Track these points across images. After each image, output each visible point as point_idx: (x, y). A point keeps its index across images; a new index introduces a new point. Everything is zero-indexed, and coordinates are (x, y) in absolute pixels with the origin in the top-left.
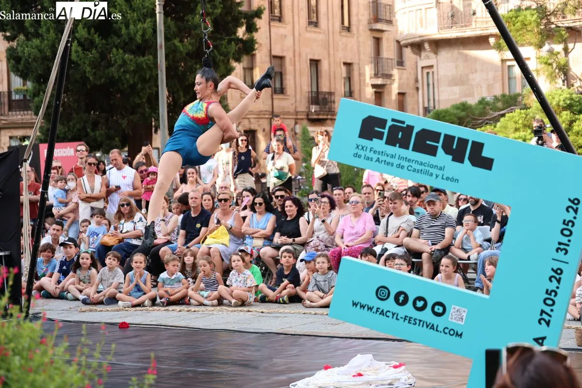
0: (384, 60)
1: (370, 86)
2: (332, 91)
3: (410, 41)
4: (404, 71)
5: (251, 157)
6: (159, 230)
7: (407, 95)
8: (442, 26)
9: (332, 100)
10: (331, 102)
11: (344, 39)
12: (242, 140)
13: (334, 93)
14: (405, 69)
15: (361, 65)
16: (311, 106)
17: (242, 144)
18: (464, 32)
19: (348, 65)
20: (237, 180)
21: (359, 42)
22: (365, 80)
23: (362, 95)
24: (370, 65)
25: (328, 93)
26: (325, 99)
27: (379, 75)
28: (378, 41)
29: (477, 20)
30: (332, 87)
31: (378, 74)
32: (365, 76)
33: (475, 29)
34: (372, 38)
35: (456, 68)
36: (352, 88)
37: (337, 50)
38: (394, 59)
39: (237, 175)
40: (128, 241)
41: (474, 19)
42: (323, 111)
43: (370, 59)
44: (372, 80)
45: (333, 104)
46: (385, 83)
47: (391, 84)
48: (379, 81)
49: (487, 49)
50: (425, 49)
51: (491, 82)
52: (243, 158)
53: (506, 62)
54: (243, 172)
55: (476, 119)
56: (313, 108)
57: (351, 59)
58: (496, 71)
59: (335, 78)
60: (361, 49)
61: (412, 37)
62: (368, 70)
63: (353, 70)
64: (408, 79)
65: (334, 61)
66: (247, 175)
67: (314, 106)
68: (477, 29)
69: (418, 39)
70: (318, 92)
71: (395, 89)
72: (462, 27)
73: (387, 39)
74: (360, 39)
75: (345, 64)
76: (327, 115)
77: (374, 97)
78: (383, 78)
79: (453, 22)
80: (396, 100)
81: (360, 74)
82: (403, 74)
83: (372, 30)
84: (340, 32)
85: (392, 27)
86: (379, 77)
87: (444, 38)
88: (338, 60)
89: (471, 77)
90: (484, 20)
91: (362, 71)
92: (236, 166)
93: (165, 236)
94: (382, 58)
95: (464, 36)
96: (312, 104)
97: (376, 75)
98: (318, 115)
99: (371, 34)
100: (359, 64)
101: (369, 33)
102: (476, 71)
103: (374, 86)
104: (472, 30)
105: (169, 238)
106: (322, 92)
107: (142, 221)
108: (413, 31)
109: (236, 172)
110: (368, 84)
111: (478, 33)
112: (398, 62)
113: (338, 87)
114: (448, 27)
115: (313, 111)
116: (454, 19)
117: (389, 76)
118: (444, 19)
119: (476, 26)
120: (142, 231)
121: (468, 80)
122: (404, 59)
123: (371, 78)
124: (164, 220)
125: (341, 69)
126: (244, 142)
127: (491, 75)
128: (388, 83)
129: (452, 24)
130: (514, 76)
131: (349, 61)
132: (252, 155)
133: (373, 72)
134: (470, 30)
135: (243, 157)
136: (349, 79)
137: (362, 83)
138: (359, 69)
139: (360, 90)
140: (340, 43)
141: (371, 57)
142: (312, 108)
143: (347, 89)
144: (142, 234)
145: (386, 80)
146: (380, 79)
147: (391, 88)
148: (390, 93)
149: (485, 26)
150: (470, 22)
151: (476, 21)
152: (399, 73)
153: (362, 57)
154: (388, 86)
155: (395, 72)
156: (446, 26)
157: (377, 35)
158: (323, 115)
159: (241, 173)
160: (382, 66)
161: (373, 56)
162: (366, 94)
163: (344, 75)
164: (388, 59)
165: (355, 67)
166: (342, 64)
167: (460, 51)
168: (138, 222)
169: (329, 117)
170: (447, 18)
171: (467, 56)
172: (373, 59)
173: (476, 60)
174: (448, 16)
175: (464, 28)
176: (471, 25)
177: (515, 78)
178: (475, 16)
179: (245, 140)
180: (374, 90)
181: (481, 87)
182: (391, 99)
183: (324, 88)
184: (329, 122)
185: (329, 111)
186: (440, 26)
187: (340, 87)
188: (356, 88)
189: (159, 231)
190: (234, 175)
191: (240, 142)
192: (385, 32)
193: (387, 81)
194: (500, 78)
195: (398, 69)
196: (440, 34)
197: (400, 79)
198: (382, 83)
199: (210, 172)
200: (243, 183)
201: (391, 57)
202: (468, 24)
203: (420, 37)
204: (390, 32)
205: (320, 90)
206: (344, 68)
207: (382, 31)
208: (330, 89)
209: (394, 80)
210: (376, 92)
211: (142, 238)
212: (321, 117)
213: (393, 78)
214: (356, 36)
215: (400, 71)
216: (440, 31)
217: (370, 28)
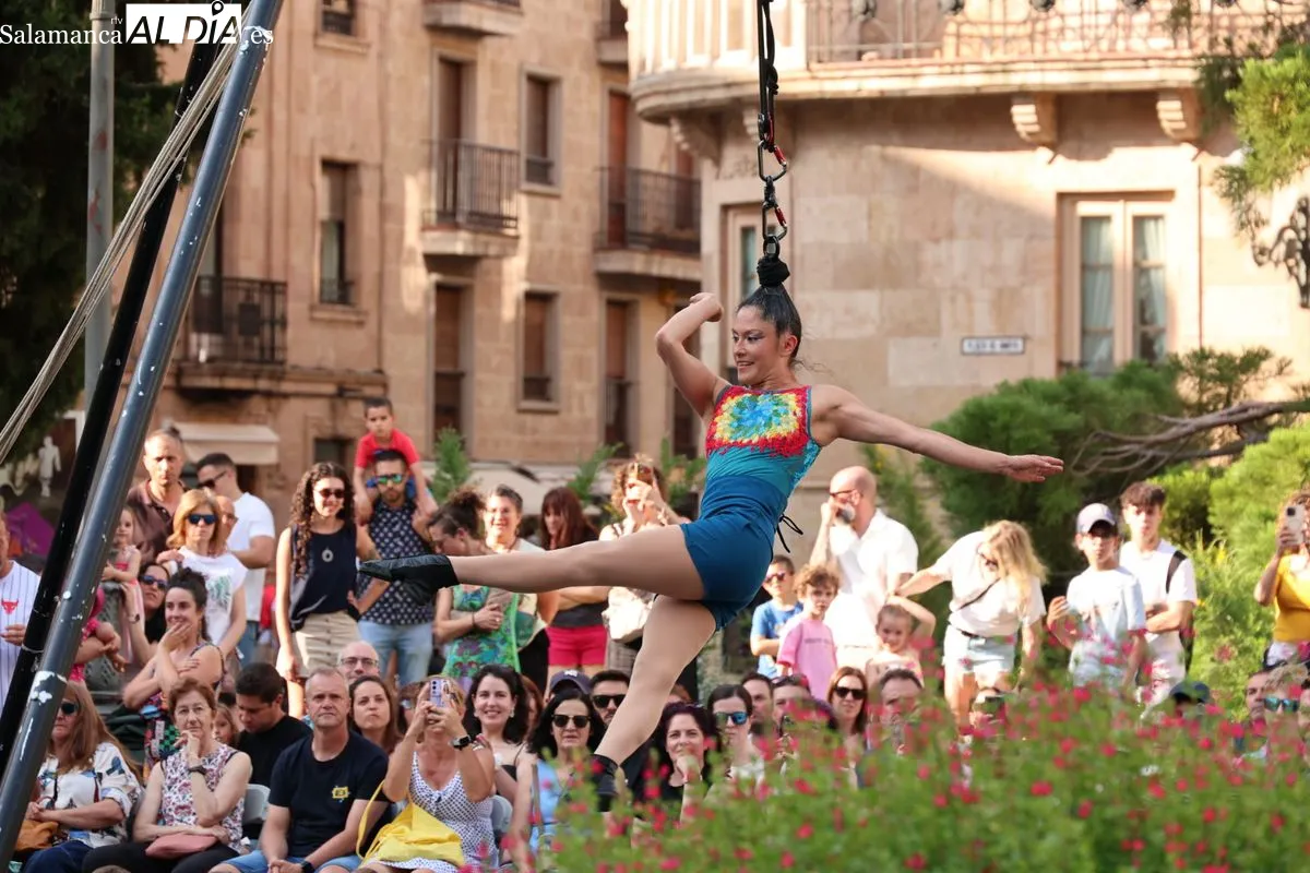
0: (478, 154)
1: (420, 260)
2: (277, 276)
3: (682, 99)
4: (554, 203)
5: (354, 552)
6: (182, 803)
7: (560, 304)
8: (824, 49)
9: (278, 315)
10: (273, 324)
11: (331, 64)
12: (326, 493)
13: (285, 284)
14: (556, 197)
15: (388, 174)
16: (194, 338)
17: (325, 504)
18: (915, 76)
19: (340, 170)
20: (300, 636)
21: (384, 78)
22: (401, 235)
23: (389, 300)
24: (422, 176)
25: (263, 283)
26: (250, 311)
27: (461, 219)
28: (456, 75)
29: (966, 29)
30: (277, 262)
31: (454, 214)
32: (401, 221)
33: (957, 69)
34: (436, 66)
35: (870, 216)
36: (349, 267)
37: (302, 110)
38: (518, 154)
39: (305, 616)
40: (77, 836)
41: (952, 28)
42: (235, 359)
43: (425, 149)
44: (431, 235)
45: (278, 328)
46: (480, 250)
47: (500, 257)
48: (459, 244)
49: (1001, 148)
50: (741, 134)
51: (1013, 280)
52: (327, 555)
53: (1074, 203)
54: (328, 608)
55: (1118, 442)
56: (203, 348)
57: (353, 147)
58: (1032, 237)
59: (287, 224)
60: (392, 106)
61: (693, 84)
62: (416, 196)
63: (358, 191)
64: (565, 237)
65: (288, 151)
66: (341, 620)
67: (205, 338)
68: (968, 68)
69: (719, 95)
70: (218, 280)
71: (515, 277)
72: (907, 54)
73: (494, 67)
74: (390, 66)
75: (329, 165)
76: (256, 377)
77: (432, 309)
78: (476, 232)
79: (870, 34)
80: (516, 322)
81: (383, 211)
82: (546, 214)
83: (436, 29)
84: (316, 35)
85: (514, 18)
86: (456, 227)
87: (828, 96)
88: (304, 151)
89: (931, 253)
90: (998, 30)
91: (390, 199)
92: (302, 585)
93: (206, 825)
94: (472, 147)
95: (911, 94)
96: (199, 330)
97: (447, 217)
98: (222, 374)
99: (433, 45)
100: (381, 168)
101: (423, 39)
102: (951, 235)
103: (434, 262)
104: (947, 69)
105: (218, 832)
106: (238, 280)
107: (122, 772)
108: (697, 61)
109: (302, 603)
110: (412, 252)
111: (972, 81)
112: (529, 163)
113: (297, 259)
114: (845, 55)
115: (203, 356)
116: (876, 21)
117: (492, 223)
118: (831, 22)
119: (958, 54)
120: (120, 804)
121: (918, 268)
122: (552, 155)
123: (425, 228)
124: (201, 771)
125: (313, 186)
126: (332, 498)
127: (1011, 252)
128: (493, 251)
129: (862, 42)
130: (1102, 260)
131: (343, 155)
132: (358, 545)
133: (433, 205)
134: (936, 70)
135: (327, 552)
136: (340, 229)
137: (390, 250)
138: (382, 191)
139: (381, 276)
140: (315, 80)
141: (431, 143)
142: (199, 346)
143: (333, 274)
144: (120, 816)
145: (483, 238)
146: (464, 235)
147: (499, 273)
148: (496, 290)
149: (999, 56)
150: (936, 36)
151: (958, 36)
152: (531, 210)
153: (395, 139)
154: (485, 264)
155: (519, 207)
156: (838, 48)
157: (456, 50)
158: (240, 375)
159: (320, 611)
160: (473, 180)
161: (435, 135)
162: (405, 293)
163: (324, 213)
164: (492, 150)
165: (368, 180)
166: (318, 168)
167: (892, 151)
168: (109, 772)
169: (263, 384)
170: (845, 18)
171: (915, 170)
172: (436, 148)
173: (953, 188)
174: (850, 10)
175: (914, 61)
176: (940, 48)
177: (1109, 268)
178: (959, 17)
179: (338, 493)
180: (435, 277)
181: (970, 299)
182: (497, 319)
183: (247, 265)
184: (257, 404)
185: (262, 361)
186: (814, 48)
187: (306, 267)
188: (366, 266)
189: (183, 808)
190: (295, 617)
191: (318, 499)
192: (488, 41)
193: (487, 244)
194: (1050, 266)
195: (530, 193)
196: (814, 78)
197: (537, 234)
198: (471, 251)
199: (221, 604)
200: (327, 649)
201: (503, 144)
202: (926, 45)
203: (728, 85)
204: (505, 41)
205: (226, 273)
206: (322, 183)
207: (475, 35)
208: (268, 267)
209: (517, 238)
210: (440, 287)
211: (118, 829)
212: (231, 383)
213: (511, 232)
214: (373, 51)
215: (539, 201)
216: (814, 66)
217: (430, 20)
